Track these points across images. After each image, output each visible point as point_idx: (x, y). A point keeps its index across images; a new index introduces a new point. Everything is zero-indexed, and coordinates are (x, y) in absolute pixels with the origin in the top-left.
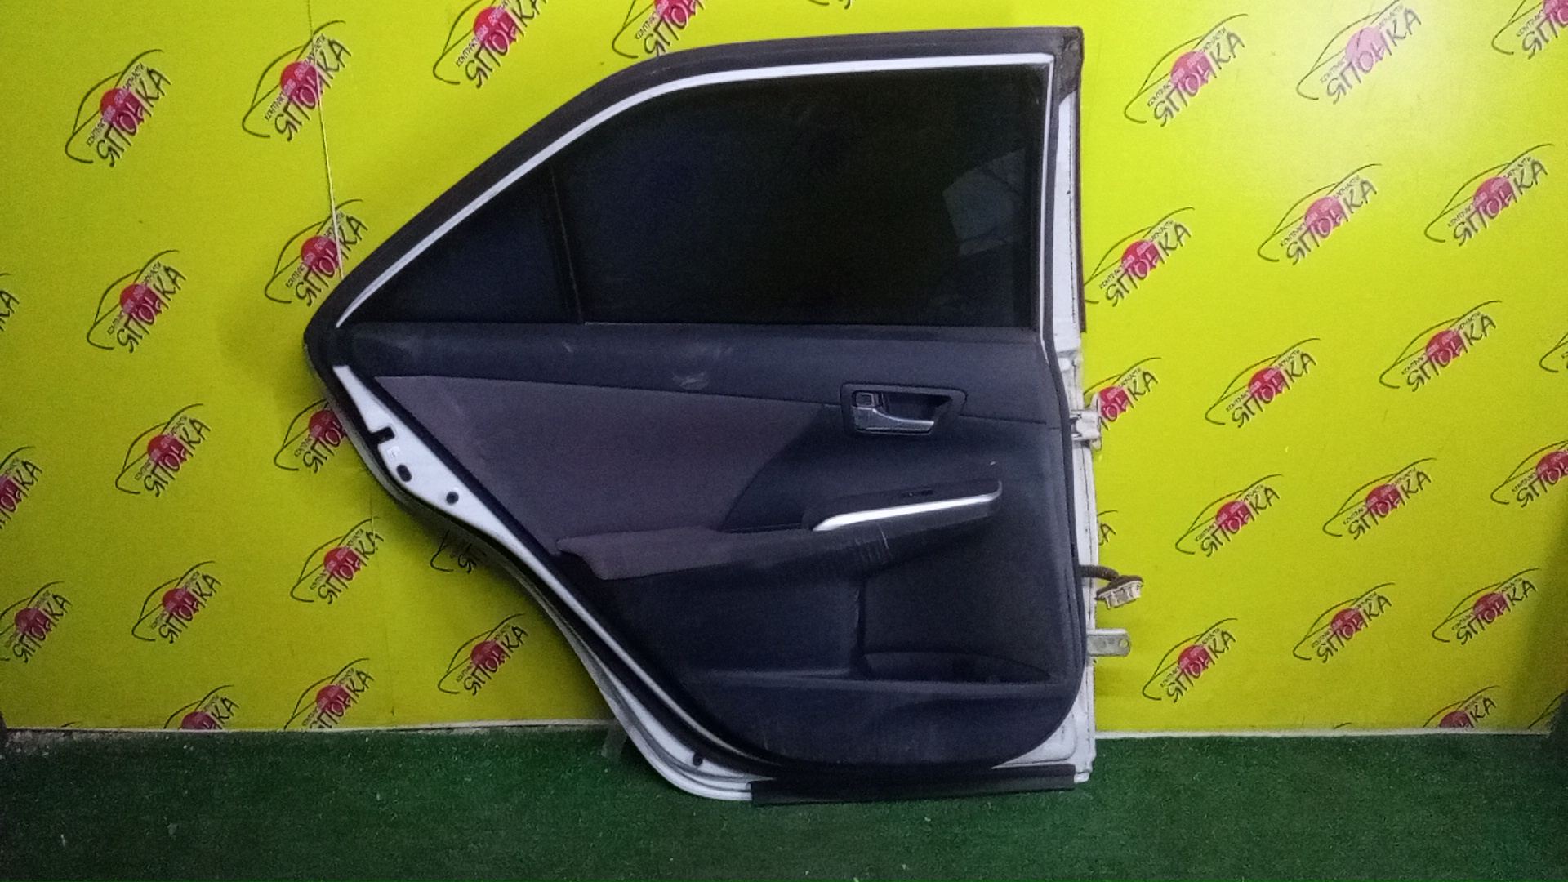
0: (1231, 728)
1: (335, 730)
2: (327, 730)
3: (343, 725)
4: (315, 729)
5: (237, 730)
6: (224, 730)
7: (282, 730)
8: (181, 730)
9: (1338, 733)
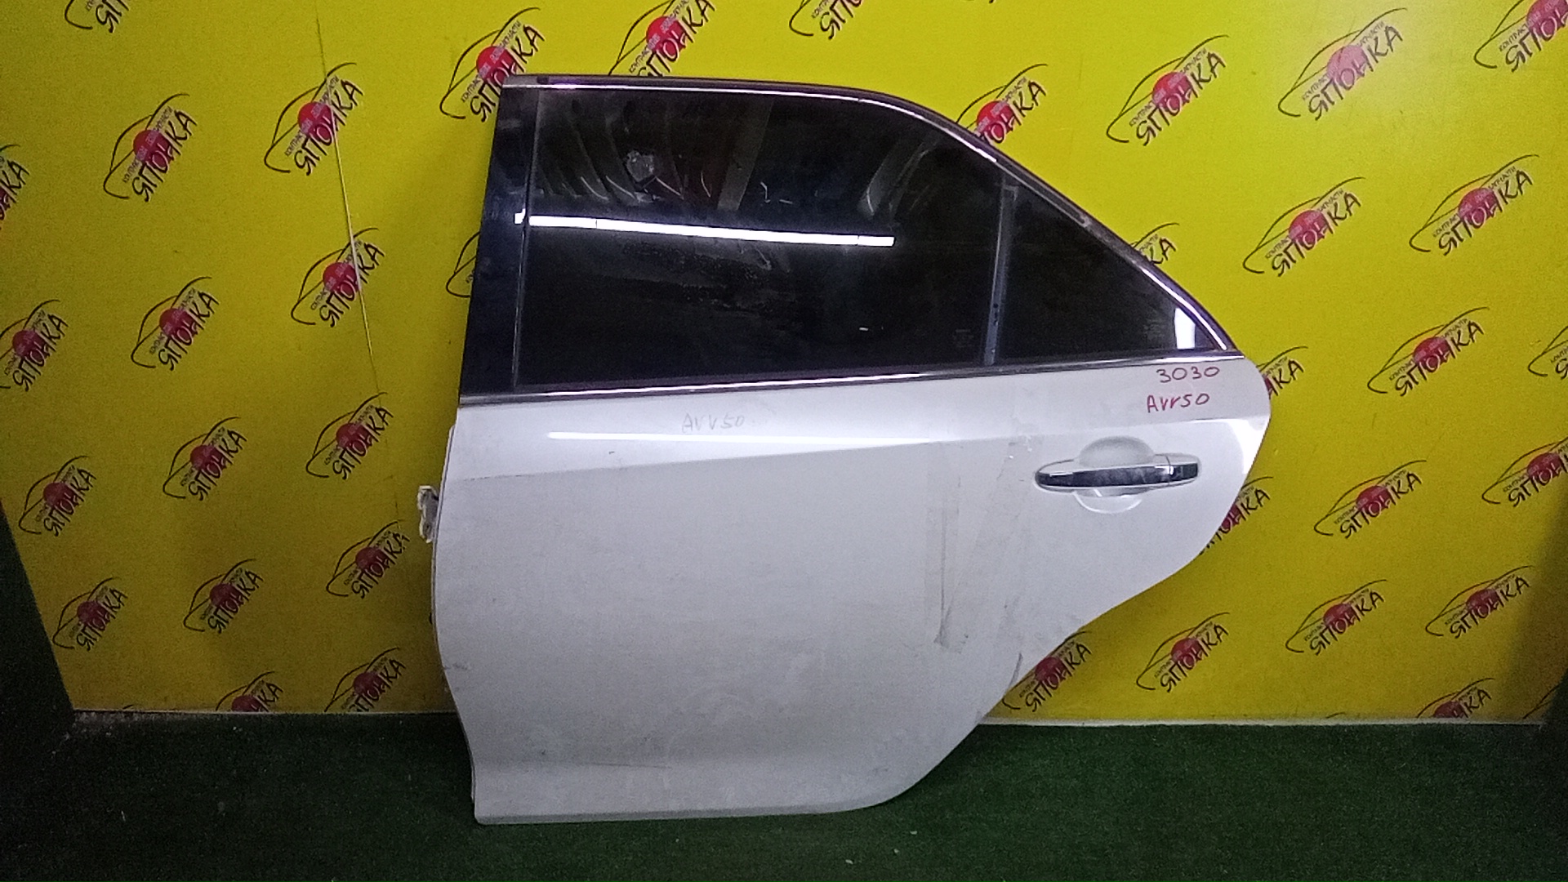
0: (1224, 719)
1: (371, 713)
3: (379, 709)
5: (281, 713)
6: (270, 713)
7: (323, 713)
8: (232, 712)
9: (1331, 723)
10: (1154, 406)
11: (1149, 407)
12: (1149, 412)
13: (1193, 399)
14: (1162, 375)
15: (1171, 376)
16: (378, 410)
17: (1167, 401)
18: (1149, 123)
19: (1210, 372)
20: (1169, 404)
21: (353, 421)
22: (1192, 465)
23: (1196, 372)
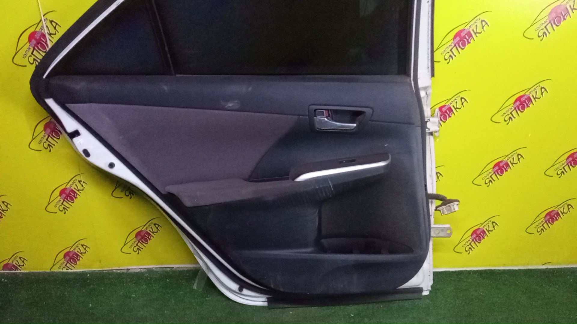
0: (495, 266)
1: (74, 270)
2: (70, 271)
3: (78, 268)
4: (65, 270)
5: (27, 271)
6: (22, 271)
7: (49, 271)
8: (2, 271)
9: (544, 267)
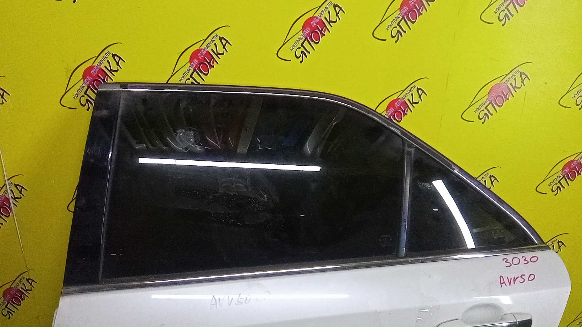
10: (504, 283)
11: (501, 283)
12: (501, 286)
13: (526, 278)
14: (506, 262)
15: (512, 263)
16: (28, 280)
17: (511, 279)
18: (486, 111)
19: (533, 260)
20: (512, 281)
21: (13, 286)
22: (530, 319)
23: (525, 260)
